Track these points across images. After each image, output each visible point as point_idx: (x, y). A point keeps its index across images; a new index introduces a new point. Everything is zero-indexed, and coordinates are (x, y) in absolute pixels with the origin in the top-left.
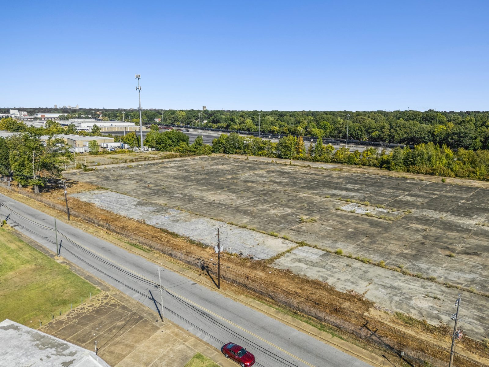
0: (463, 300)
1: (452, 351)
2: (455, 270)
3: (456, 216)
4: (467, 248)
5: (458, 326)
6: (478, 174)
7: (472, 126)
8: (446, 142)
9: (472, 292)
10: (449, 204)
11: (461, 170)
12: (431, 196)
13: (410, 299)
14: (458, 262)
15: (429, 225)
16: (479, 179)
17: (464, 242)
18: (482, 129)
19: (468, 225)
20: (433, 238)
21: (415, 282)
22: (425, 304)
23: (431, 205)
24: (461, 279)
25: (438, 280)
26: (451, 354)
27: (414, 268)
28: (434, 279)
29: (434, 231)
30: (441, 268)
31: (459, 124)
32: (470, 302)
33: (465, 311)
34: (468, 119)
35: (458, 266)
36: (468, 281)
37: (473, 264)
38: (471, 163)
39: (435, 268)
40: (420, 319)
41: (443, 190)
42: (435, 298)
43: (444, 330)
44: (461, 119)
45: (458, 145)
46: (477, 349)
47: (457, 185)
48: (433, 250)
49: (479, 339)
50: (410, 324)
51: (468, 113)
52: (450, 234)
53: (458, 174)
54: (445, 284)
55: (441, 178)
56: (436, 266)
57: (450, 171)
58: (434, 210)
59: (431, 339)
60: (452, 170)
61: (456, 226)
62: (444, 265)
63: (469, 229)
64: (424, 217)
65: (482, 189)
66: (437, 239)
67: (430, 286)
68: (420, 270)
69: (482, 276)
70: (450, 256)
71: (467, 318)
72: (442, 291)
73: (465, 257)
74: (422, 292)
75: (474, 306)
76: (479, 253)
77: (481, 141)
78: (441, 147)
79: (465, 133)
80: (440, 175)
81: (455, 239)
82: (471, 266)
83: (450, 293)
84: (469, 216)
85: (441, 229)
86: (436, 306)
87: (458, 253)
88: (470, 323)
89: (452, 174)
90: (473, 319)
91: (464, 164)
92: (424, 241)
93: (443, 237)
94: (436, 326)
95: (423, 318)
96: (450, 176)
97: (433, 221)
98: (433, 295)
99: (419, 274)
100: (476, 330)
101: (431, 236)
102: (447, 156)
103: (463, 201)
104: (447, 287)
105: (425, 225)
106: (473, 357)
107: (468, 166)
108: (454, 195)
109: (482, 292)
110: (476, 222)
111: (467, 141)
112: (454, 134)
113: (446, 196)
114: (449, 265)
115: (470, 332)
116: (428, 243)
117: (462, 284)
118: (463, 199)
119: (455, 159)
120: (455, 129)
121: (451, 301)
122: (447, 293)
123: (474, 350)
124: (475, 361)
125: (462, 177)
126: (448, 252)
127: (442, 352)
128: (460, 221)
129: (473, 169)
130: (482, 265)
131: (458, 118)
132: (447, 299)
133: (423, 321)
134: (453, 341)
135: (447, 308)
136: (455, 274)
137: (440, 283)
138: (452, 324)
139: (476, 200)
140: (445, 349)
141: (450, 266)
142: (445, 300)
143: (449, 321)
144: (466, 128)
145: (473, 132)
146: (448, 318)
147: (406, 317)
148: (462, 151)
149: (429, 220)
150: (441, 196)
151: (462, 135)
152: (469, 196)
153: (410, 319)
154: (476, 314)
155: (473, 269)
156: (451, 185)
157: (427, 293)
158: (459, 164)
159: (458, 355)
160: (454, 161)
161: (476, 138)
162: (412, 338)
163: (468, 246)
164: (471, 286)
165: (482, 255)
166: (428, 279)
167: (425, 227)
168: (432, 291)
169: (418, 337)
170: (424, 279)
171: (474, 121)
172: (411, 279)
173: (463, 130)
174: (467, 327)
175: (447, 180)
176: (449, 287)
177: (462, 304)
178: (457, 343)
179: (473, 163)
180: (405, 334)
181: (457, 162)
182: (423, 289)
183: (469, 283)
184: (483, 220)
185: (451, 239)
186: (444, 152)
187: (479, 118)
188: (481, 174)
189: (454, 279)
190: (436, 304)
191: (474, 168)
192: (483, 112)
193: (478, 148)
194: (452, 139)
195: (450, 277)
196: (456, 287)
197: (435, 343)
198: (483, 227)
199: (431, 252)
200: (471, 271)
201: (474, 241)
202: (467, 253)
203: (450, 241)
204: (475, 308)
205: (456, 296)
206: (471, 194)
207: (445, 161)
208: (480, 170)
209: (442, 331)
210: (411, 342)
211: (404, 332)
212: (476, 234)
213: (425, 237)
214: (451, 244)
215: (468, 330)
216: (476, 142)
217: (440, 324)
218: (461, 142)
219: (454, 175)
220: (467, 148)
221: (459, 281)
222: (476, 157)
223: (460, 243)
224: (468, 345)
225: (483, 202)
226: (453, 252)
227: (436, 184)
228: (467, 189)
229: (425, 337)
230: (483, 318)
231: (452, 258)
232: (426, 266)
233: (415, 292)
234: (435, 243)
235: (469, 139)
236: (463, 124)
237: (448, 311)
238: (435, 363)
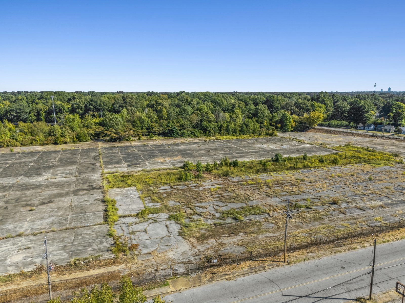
0: (48, 240)
1: (49, 283)
2: (37, 220)
3: (29, 177)
4: (43, 199)
5: (49, 261)
6: (39, 140)
7: (25, 104)
8: (6, 118)
9: (54, 231)
10: (21, 169)
11: (24, 139)
12: (4, 165)
13: (5, 259)
14: (39, 213)
15: (8, 191)
16: (40, 145)
17: (40, 196)
18: (34, 105)
19: (40, 182)
20: (14, 200)
21: (7, 243)
22: (19, 258)
23: (6, 174)
24: (44, 224)
25: (26, 233)
26: (49, 285)
27: (3, 232)
28: (22, 234)
29: (13, 194)
30: (26, 223)
31: (14, 102)
32: (54, 239)
33: (52, 247)
34: (20, 97)
35: (39, 216)
36: (50, 224)
37: (50, 210)
38: (31, 133)
39: (21, 224)
40: (18, 272)
41: (13, 159)
42: (26, 249)
43: (39, 270)
44: (14, 98)
45: (17, 119)
46: (66, 270)
47: (24, 153)
48: (16, 211)
49: (65, 262)
50: (9, 281)
51: (19, 93)
52: (28, 193)
53: (23, 143)
54: (32, 234)
55: (9, 148)
56: (21, 223)
57: (15, 142)
58: (9, 177)
59: (31, 282)
60: (17, 140)
61: (30, 185)
62: (28, 220)
63: (41, 185)
64: (3, 185)
65: (44, 152)
66: (17, 200)
67: (21, 241)
68: (8, 231)
69: (58, 216)
70: (31, 210)
71: (55, 252)
72: (31, 241)
73: (43, 207)
74: (14, 249)
75: (57, 241)
76: (52, 200)
77: (34, 115)
78: (2, 122)
79: (20, 109)
80: (8, 146)
81: (32, 195)
82: (49, 211)
83: (38, 239)
84: (38, 174)
85: (19, 191)
86: (29, 255)
87: (37, 206)
88: (57, 255)
89: (18, 144)
90: (59, 250)
91: (26, 134)
92: (7, 205)
93: (23, 197)
94: (33, 270)
95: (20, 270)
96: (16, 146)
97: (11, 187)
98: (24, 247)
99: (8, 235)
100: (63, 258)
101: (11, 199)
102: (10, 130)
103: (32, 164)
104: (34, 235)
105: (4, 192)
106: (65, 278)
107: (29, 135)
108: (23, 160)
109: (61, 228)
110: (45, 177)
111: (23, 116)
112: (11, 110)
113: (17, 163)
114: (32, 217)
115: (59, 261)
116: (10, 206)
117: (45, 228)
118: (31, 162)
119: (18, 131)
120: (12, 106)
121: (40, 245)
122: (35, 240)
123: (64, 273)
124: (66, 280)
125: (26, 145)
126: (29, 208)
127: (42, 288)
128: (33, 180)
129: (34, 138)
130: (56, 208)
131: (12, 97)
132: (37, 245)
133: (21, 271)
134: (48, 275)
135: (38, 252)
136: (38, 222)
137: (28, 235)
138: (45, 262)
139: (41, 161)
140: (43, 284)
141: (33, 219)
142: (35, 246)
143: (42, 261)
144: (21, 105)
145: (27, 108)
146: (41, 259)
147: (5, 276)
148: (21, 124)
149: (6, 186)
150: (13, 164)
151: (18, 111)
152: (35, 159)
153: (9, 276)
154: (60, 246)
155: (51, 214)
156: (18, 153)
157: (19, 248)
158: (22, 135)
159: (54, 283)
160: (17, 133)
161: (30, 113)
162: (14, 291)
163: (43, 197)
164: (52, 227)
165: (55, 201)
166: (17, 236)
167: (5, 194)
168: (23, 244)
169: (19, 287)
170: (14, 237)
171: (25, 99)
172: (2, 242)
173: (18, 107)
174: (56, 258)
175: (15, 150)
176: (36, 235)
177: (48, 243)
178: (51, 275)
179: (32, 132)
180: (7, 292)
181: (20, 133)
182: (15, 246)
183: (51, 225)
184: (50, 175)
185: (29, 196)
186: (7, 127)
187: (29, 97)
188: (41, 140)
189: (39, 227)
190: (28, 253)
191: (34, 136)
192: (31, 92)
193: (34, 121)
194: (11, 115)
195: (35, 227)
196: (42, 233)
197: (35, 284)
198: (51, 180)
199: (15, 213)
200: (50, 216)
201: (47, 193)
202: (44, 204)
203: (29, 198)
204: (58, 242)
205: (43, 240)
206: (37, 157)
207: (9, 134)
208: (39, 137)
209: (38, 271)
210: (14, 296)
211: (6, 290)
212: (47, 187)
213: (6, 202)
214: (30, 200)
215: (57, 260)
216: (31, 116)
217: (36, 267)
218: (18, 117)
219: (20, 145)
220: (25, 121)
221: (43, 227)
222: (33, 128)
223: (37, 197)
224: (59, 271)
225: (47, 162)
226: (33, 206)
227: (6, 154)
228: (33, 154)
229: (26, 284)
230: (65, 246)
231: (33, 212)
232: (13, 226)
233: (8, 252)
234: (16, 204)
235: (25, 114)
236: (17, 102)
237: (39, 254)
238: (38, 299)
